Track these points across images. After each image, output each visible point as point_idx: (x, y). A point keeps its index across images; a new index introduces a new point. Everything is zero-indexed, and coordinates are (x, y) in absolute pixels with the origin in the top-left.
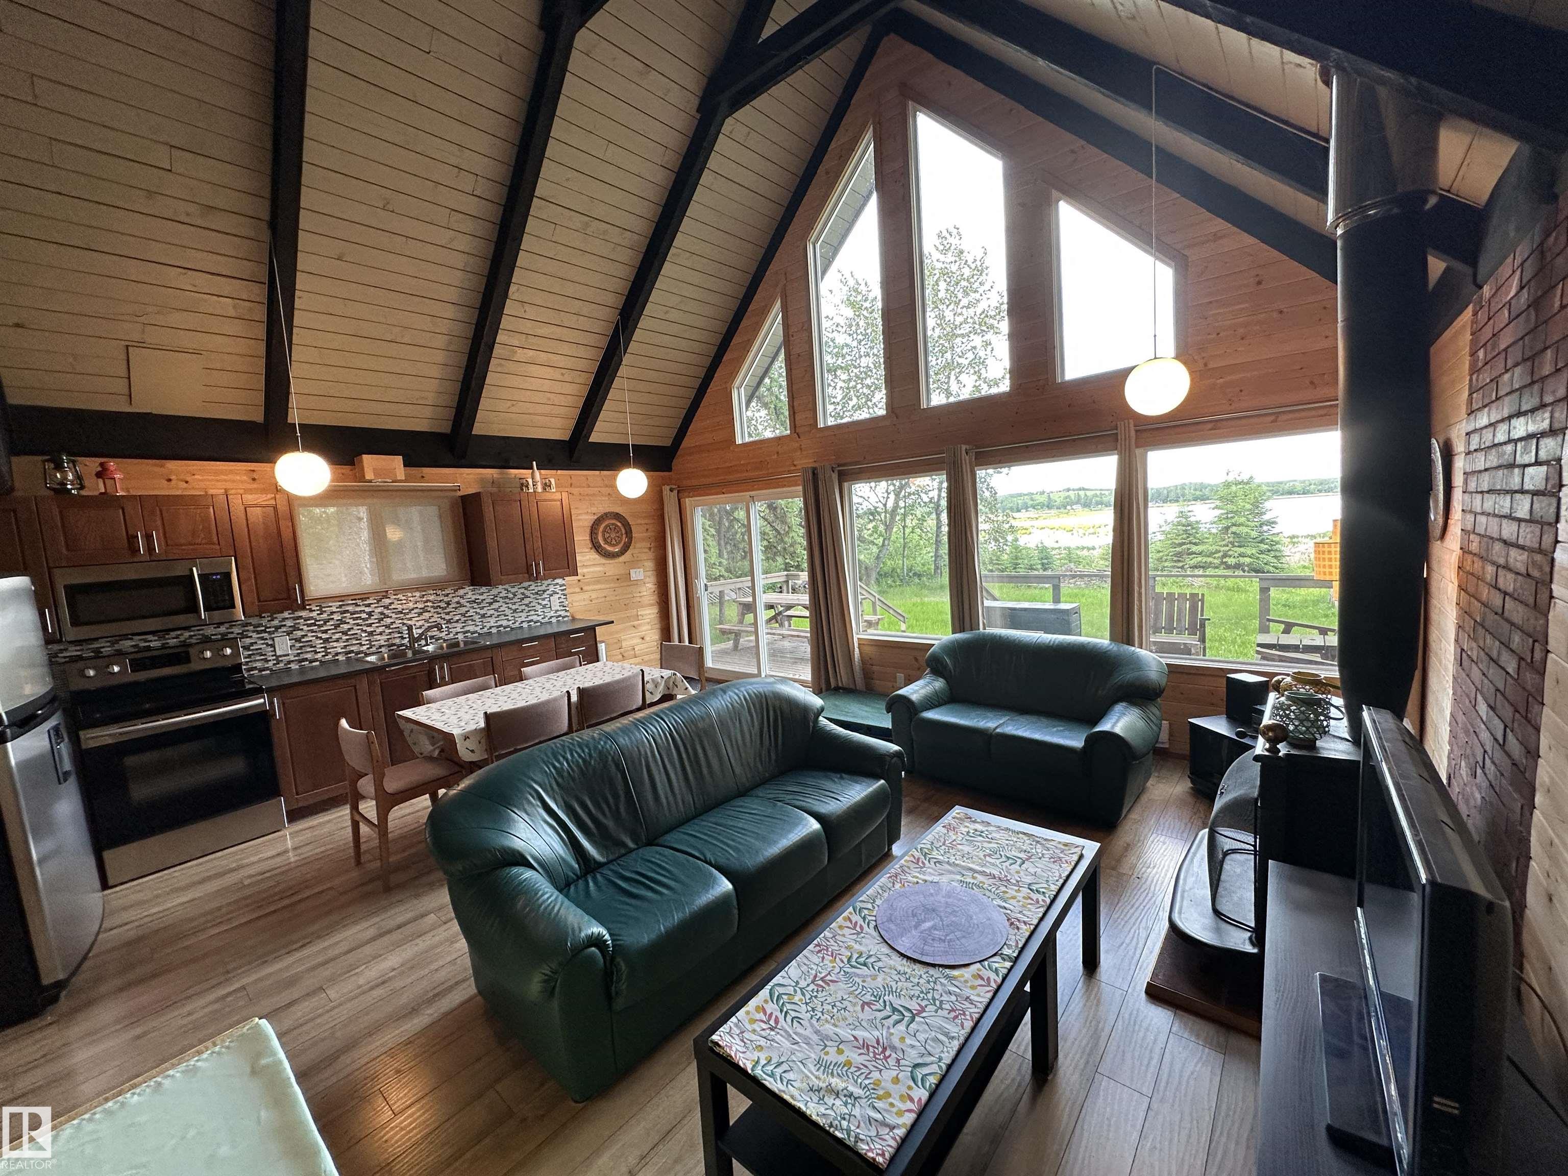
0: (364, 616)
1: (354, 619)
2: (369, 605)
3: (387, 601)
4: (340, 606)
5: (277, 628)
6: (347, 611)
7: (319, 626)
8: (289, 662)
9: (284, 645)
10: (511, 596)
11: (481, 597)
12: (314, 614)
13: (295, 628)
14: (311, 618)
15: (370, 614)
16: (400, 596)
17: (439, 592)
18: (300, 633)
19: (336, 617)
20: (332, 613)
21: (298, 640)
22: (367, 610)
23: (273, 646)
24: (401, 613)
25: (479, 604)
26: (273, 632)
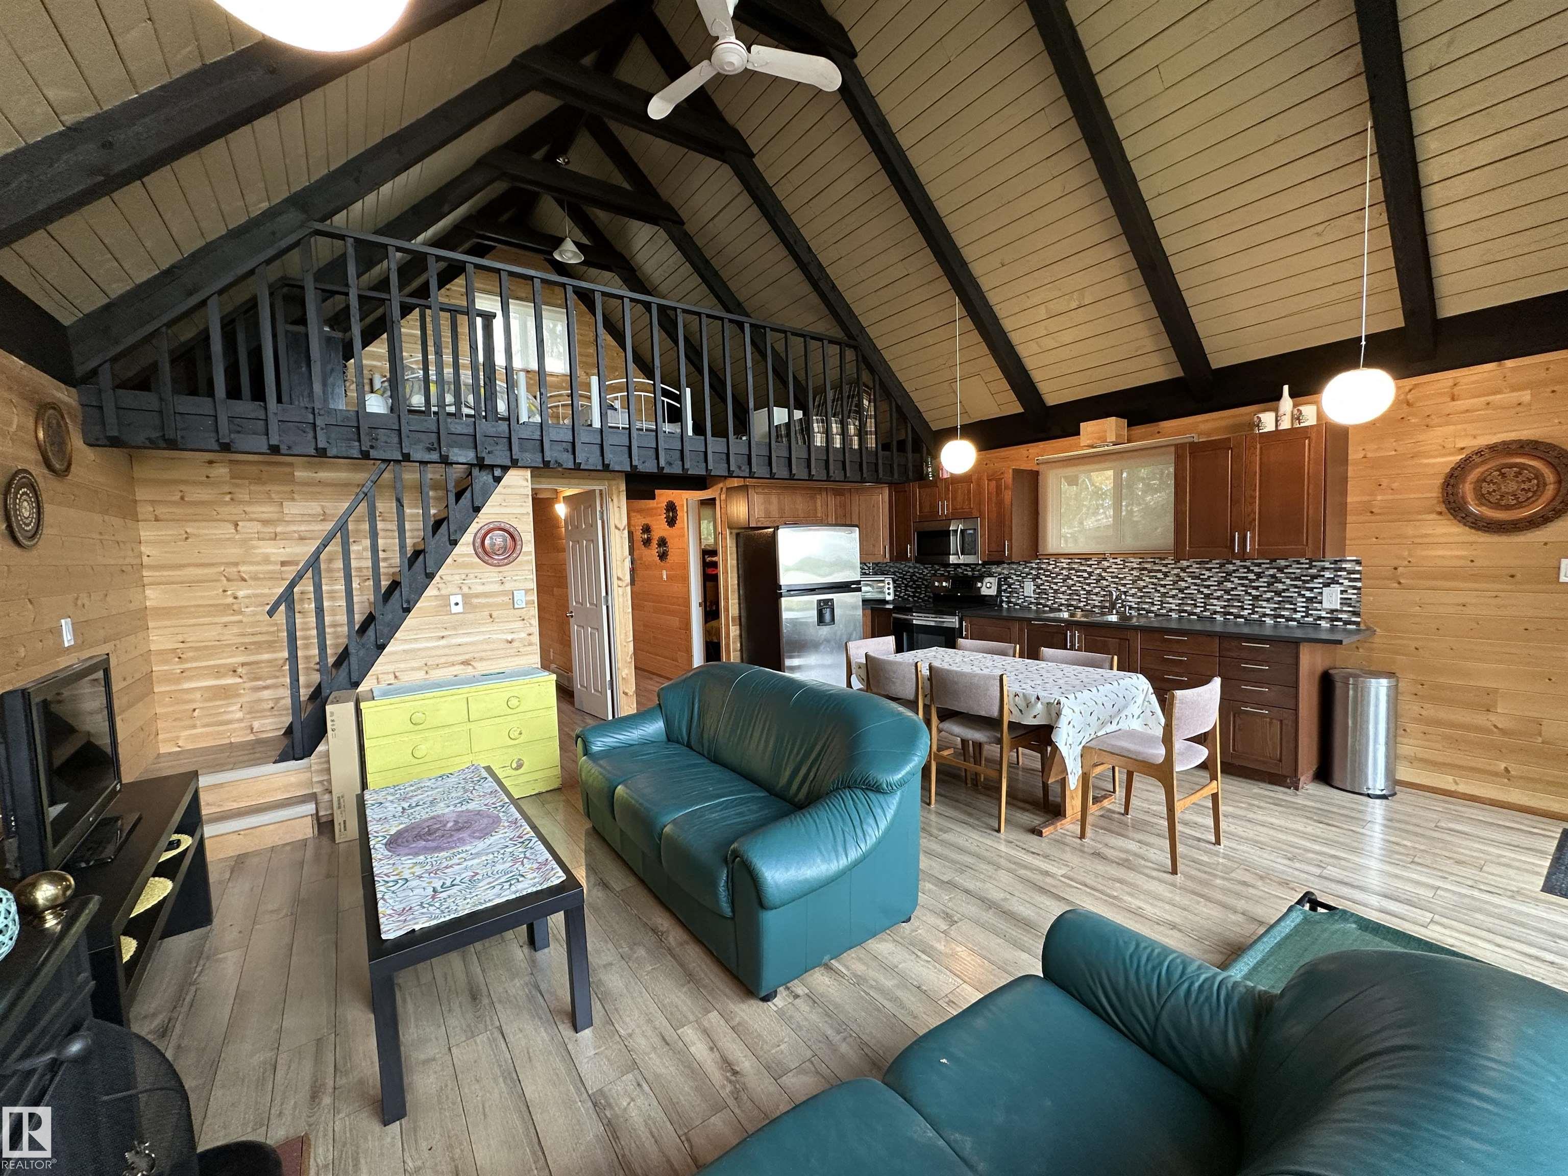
0: (1085, 575)
1: (1078, 576)
2: (1090, 566)
3: (1106, 564)
4: (1069, 564)
5: (1028, 574)
6: (1073, 569)
7: (1053, 578)
8: (1031, 603)
9: (1029, 588)
10: (1252, 576)
11: (1208, 574)
12: (1050, 567)
13: (1037, 577)
14: (1048, 570)
15: (1090, 574)
16: (1118, 561)
17: (1157, 561)
18: (1039, 581)
19: (1065, 572)
20: (1063, 568)
21: (1038, 587)
22: (1089, 569)
23: (1023, 588)
24: (1117, 577)
25: (1203, 580)
26: (1023, 578)
